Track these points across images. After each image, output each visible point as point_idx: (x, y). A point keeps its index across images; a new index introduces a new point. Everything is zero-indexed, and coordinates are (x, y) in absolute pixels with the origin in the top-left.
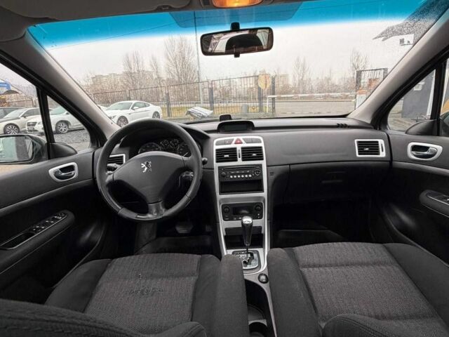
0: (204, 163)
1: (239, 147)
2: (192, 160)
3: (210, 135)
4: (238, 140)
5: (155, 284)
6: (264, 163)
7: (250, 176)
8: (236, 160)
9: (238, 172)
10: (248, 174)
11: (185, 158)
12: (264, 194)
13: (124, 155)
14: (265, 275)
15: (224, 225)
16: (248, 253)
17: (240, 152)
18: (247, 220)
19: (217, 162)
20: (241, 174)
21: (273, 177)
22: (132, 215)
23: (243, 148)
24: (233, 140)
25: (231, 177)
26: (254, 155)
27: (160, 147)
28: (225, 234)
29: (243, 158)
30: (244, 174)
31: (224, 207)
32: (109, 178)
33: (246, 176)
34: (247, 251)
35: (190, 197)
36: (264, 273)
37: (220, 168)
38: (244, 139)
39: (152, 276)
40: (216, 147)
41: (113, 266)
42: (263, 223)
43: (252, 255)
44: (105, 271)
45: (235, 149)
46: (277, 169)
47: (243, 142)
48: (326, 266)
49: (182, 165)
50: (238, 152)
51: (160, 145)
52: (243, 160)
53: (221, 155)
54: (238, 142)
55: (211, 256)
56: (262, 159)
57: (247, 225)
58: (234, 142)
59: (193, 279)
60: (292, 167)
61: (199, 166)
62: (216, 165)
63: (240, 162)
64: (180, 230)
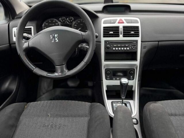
0: (97, 37)
1: (121, 26)
2: (88, 35)
3: (99, 15)
4: (121, 20)
5: (60, 121)
6: (139, 39)
7: (128, 49)
8: (118, 36)
9: (119, 45)
10: (127, 47)
11: (83, 33)
12: (137, 63)
13: (32, 27)
14: (135, 119)
15: (106, 83)
16: (123, 103)
17: (122, 30)
18: (124, 80)
19: (104, 37)
20: (121, 47)
21: (145, 50)
22: (44, 73)
23: (124, 27)
24: (117, 20)
25: (114, 49)
26: (132, 32)
27: (59, 23)
28: (106, 89)
29: (124, 35)
30: (124, 47)
31: (107, 70)
32: (25, 45)
33: (125, 49)
34: (123, 101)
35: (86, 63)
36: (135, 117)
37: (106, 42)
38: (125, 19)
39: (57, 116)
40: (103, 25)
41: (29, 108)
42: (134, 83)
43: (126, 105)
44: (23, 111)
45: (118, 27)
46: (149, 45)
47: (125, 22)
48: (180, 115)
49: (80, 38)
50: (120, 30)
51: (60, 21)
52: (124, 37)
53: (107, 32)
54: (121, 22)
55: (99, 104)
56: (138, 36)
57: (124, 84)
58: (117, 22)
59: (87, 119)
60: (160, 43)
61: (93, 39)
62: (103, 39)
63: (121, 38)
64: (71, 84)
